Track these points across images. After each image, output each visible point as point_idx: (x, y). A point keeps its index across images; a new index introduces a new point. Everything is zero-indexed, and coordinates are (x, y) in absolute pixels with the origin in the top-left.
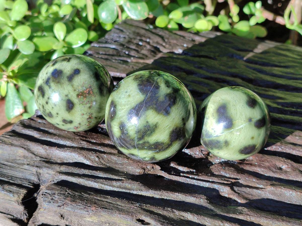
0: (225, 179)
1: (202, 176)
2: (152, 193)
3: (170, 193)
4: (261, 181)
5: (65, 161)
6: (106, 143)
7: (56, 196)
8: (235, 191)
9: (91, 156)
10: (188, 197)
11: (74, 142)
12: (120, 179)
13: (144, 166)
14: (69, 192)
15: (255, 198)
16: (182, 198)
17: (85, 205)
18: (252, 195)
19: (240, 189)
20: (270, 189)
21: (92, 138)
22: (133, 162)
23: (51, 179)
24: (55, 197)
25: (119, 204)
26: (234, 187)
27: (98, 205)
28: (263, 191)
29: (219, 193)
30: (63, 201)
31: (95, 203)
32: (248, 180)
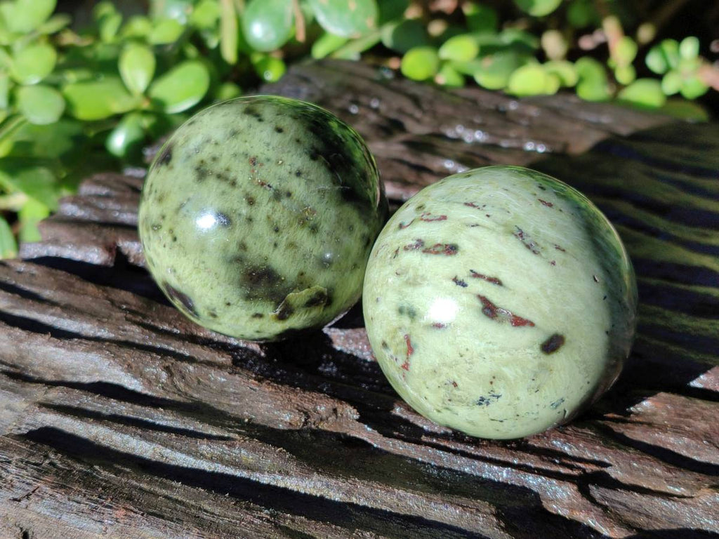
0: (564, 461)
1: (490, 446)
2: (319, 484)
3: (377, 488)
4: (679, 474)
5: (69, 378)
6: (202, 334)
7: (12, 469)
8: (592, 500)
9: (147, 365)
10: (435, 503)
11: (106, 325)
12: (226, 435)
13: (306, 405)
14: (56, 461)
15: (657, 526)
16: (416, 507)
17: (96, 502)
18: (647, 516)
19: (610, 494)
20: (708, 499)
21: (163, 320)
22: (274, 390)
23: (14, 424)
24: (8, 472)
25: (207, 507)
26: (590, 486)
27: (137, 504)
28: (685, 504)
29: (542, 502)
30: (27, 484)
31: (130, 498)
32: (638, 469)
